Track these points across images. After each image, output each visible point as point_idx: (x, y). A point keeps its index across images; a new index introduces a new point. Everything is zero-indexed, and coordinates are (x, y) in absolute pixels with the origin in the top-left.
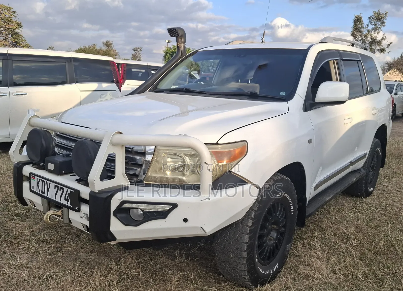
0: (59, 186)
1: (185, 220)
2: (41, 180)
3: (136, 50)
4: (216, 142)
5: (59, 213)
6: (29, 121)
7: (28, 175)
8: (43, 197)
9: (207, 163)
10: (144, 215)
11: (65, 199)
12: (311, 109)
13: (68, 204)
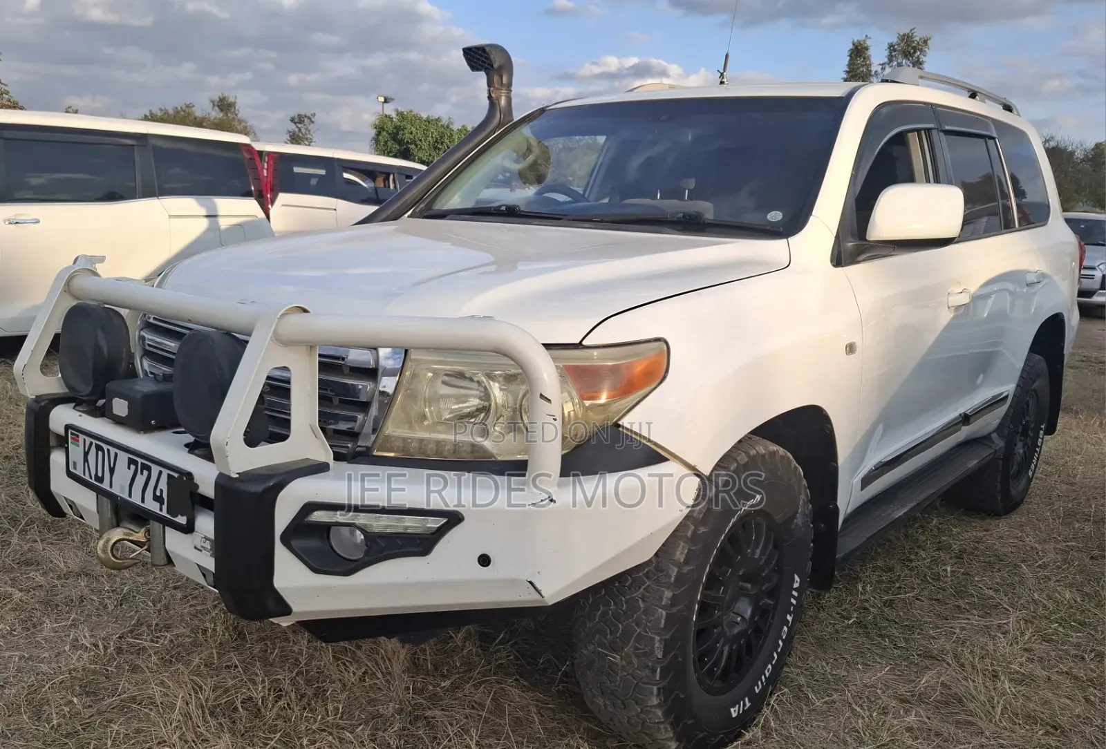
0: (140, 461)
1: (484, 560)
2: (94, 445)
3: (299, 120)
4: (578, 342)
5: (140, 536)
6: (68, 283)
7: (62, 432)
8: (100, 492)
9: (546, 398)
10: (367, 545)
11: (156, 498)
12: (853, 261)
13: (161, 510)
